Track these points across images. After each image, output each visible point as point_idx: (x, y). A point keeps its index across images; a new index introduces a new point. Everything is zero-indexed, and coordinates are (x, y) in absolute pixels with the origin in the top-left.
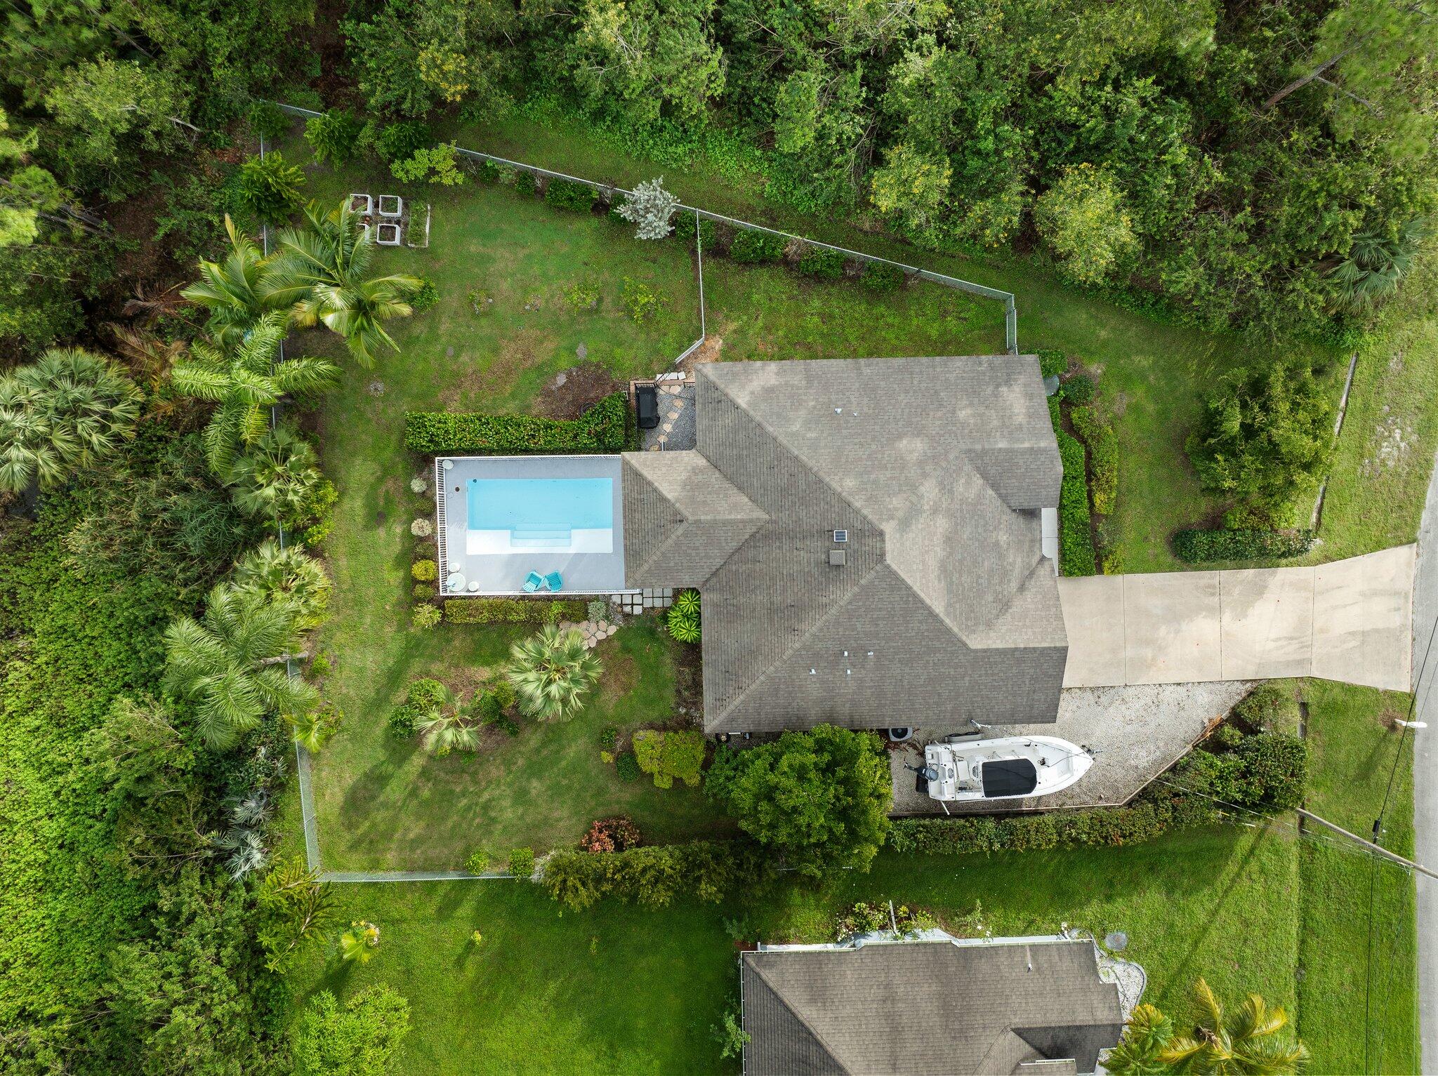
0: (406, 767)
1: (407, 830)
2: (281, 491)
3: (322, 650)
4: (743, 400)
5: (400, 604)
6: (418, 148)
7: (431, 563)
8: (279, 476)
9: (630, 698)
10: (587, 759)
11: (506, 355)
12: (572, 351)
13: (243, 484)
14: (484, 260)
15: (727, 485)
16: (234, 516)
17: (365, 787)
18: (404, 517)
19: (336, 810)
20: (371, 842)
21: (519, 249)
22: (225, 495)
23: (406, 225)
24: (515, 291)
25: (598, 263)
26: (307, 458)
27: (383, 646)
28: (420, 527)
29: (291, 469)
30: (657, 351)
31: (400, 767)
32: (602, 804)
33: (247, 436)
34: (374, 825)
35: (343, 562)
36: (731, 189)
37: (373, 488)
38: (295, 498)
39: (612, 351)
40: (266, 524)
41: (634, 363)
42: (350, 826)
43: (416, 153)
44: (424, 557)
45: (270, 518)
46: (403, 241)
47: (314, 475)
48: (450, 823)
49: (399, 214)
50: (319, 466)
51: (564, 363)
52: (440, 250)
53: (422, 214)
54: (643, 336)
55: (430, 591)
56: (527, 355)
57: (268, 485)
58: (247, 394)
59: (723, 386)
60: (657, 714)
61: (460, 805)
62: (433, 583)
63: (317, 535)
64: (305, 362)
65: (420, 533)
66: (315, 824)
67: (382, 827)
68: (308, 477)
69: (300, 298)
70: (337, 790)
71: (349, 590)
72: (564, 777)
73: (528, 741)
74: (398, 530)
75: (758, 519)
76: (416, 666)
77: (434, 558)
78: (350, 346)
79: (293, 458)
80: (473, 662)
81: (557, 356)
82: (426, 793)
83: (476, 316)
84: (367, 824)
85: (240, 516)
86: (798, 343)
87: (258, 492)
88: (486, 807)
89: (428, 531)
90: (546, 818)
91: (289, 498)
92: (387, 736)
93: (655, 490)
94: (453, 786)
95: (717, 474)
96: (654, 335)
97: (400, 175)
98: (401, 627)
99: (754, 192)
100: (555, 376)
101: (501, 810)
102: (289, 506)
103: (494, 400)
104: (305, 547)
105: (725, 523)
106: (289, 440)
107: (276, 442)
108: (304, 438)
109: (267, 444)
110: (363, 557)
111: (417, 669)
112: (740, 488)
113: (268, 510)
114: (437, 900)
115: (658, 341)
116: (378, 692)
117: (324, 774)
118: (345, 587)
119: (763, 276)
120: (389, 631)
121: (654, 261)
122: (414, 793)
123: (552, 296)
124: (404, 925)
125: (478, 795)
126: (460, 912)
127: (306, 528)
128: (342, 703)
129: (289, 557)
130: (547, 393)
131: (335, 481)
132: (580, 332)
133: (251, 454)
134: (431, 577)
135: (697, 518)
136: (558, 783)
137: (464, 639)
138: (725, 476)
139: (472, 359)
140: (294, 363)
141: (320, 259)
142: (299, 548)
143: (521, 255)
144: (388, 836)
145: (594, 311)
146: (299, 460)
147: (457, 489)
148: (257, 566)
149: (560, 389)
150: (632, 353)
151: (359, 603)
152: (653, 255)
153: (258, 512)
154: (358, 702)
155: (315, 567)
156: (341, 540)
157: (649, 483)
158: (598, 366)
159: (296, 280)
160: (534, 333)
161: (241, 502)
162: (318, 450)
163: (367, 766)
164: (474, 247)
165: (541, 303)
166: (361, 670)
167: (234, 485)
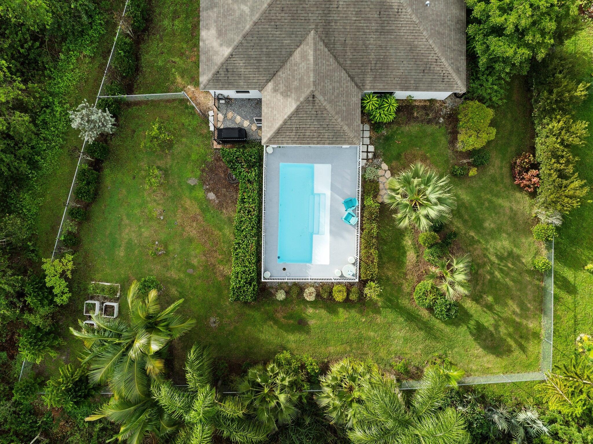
0: (472, 312)
1: (514, 313)
2: (282, 390)
3: (391, 366)
4: (226, 51)
5: (361, 312)
6: (45, 283)
7: (335, 288)
8: (271, 390)
9: (432, 156)
10: (472, 188)
11: (193, 233)
12: (192, 188)
13: (276, 416)
14: (130, 246)
15: (288, 65)
16: (298, 422)
17: (485, 340)
18: (302, 306)
19: (499, 360)
20: (521, 337)
21: (123, 223)
22: (283, 428)
23: (105, 298)
24: (151, 226)
25: (133, 169)
26: (259, 370)
27: (390, 324)
28: (310, 295)
29: (267, 382)
30: (194, 130)
31: (472, 316)
32: (502, 179)
33: (240, 413)
34: (510, 335)
35: (332, 349)
36: (88, 79)
37: (281, 326)
38: (287, 379)
39: (193, 161)
40: (305, 401)
41: (202, 146)
42: (509, 351)
43: (48, 285)
44: (331, 293)
45: (300, 398)
46: (116, 300)
47: (271, 366)
48: (510, 283)
49: (97, 303)
50: (265, 363)
51: (200, 194)
52: (123, 276)
53: (96, 287)
54: (184, 140)
55: (354, 289)
56: (194, 219)
57: (277, 398)
58: (208, 412)
59: (216, 67)
60: (443, 138)
61: (499, 276)
62: (349, 286)
63: (312, 366)
64: (188, 368)
65: (314, 295)
66: (508, 375)
67: (511, 330)
68: (272, 370)
69: (143, 370)
70: (485, 359)
71: (351, 346)
72: (483, 204)
73: (458, 228)
74: (310, 311)
75: (314, 39)
76: (404, 302)
77: (331, 286)
78: (178, 335)
79: (259, 380)
80: (403, 263)
81: (195, 199)
82: (490, 299)
83: (167, 254)
84: (509, 340)
85: (298, 419)
86: (192, 34)
87: (282, 406)
88: (501, 258)
89: (312, 290)
90: (511, 218)
91: (287, 384)
92: (451, 324)
93: (290, 118)
94: (486, 281)
95: (280, 73)
96: (183, 132)
97: (65, 297)
98: (377, 311)
99: (90, 63)
100: (209, 201)
101: (504, 249)
102: (292, 384)
103: (224, 242)
104: (321, 374)
105: (316, 64)
106: (246, 383)
107: (247, 392)
108: (245, 372)
109: (248, 398)
110: (329, 336)
111: (407, 301)
112: (291, 54)
113: (295, 398)
114: (563, 294)
115: (188, 130)
116: (421, 329)
117: (474, 368)
118: (348, 349)
119: (146, 58)
120: (379, 319)
121: (134, 131)
122: (490, 307)
123: (155, 201)
124: (579, 317)
125: (492, 264)
126: (571, 279)
127: (308, 373)
128: (427, 354)
129: (328, 386)
130: (221, 205)
131: (275, 353)
132: (180, 182)
133: (255, 410)
134: (344, 289)
135: (312, 84)
136: (487, 209)
137: (387, 269)
138: (281, 67)
139: (196, 257)
140: (188, 376)
141: (114, 354)
142: (322, 379)
143: (127, 221)
144: (517, 326)
145: (166, 172)
146: (260, 376)
147: (284, 269)
148: (335, 408)
149: (217, 197)
150: (195, 148)
151: (360, 339)
152: (130, 132)
153: (296, 406)
154: (427, 342)
155: (335, 368)
156: (317, 350)
157: (285, 122)
158: (203, 171)
159: (129, 372)
160: (179, 214)
161: (289, 418)
162: (254, 363)
163: (470, 338)
164: (121, 253)
165: (160, 208)
166: (406, 340)
167: (277, 421)
